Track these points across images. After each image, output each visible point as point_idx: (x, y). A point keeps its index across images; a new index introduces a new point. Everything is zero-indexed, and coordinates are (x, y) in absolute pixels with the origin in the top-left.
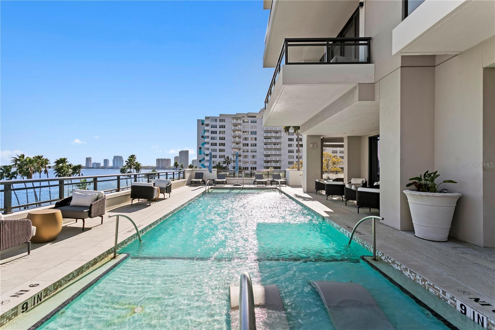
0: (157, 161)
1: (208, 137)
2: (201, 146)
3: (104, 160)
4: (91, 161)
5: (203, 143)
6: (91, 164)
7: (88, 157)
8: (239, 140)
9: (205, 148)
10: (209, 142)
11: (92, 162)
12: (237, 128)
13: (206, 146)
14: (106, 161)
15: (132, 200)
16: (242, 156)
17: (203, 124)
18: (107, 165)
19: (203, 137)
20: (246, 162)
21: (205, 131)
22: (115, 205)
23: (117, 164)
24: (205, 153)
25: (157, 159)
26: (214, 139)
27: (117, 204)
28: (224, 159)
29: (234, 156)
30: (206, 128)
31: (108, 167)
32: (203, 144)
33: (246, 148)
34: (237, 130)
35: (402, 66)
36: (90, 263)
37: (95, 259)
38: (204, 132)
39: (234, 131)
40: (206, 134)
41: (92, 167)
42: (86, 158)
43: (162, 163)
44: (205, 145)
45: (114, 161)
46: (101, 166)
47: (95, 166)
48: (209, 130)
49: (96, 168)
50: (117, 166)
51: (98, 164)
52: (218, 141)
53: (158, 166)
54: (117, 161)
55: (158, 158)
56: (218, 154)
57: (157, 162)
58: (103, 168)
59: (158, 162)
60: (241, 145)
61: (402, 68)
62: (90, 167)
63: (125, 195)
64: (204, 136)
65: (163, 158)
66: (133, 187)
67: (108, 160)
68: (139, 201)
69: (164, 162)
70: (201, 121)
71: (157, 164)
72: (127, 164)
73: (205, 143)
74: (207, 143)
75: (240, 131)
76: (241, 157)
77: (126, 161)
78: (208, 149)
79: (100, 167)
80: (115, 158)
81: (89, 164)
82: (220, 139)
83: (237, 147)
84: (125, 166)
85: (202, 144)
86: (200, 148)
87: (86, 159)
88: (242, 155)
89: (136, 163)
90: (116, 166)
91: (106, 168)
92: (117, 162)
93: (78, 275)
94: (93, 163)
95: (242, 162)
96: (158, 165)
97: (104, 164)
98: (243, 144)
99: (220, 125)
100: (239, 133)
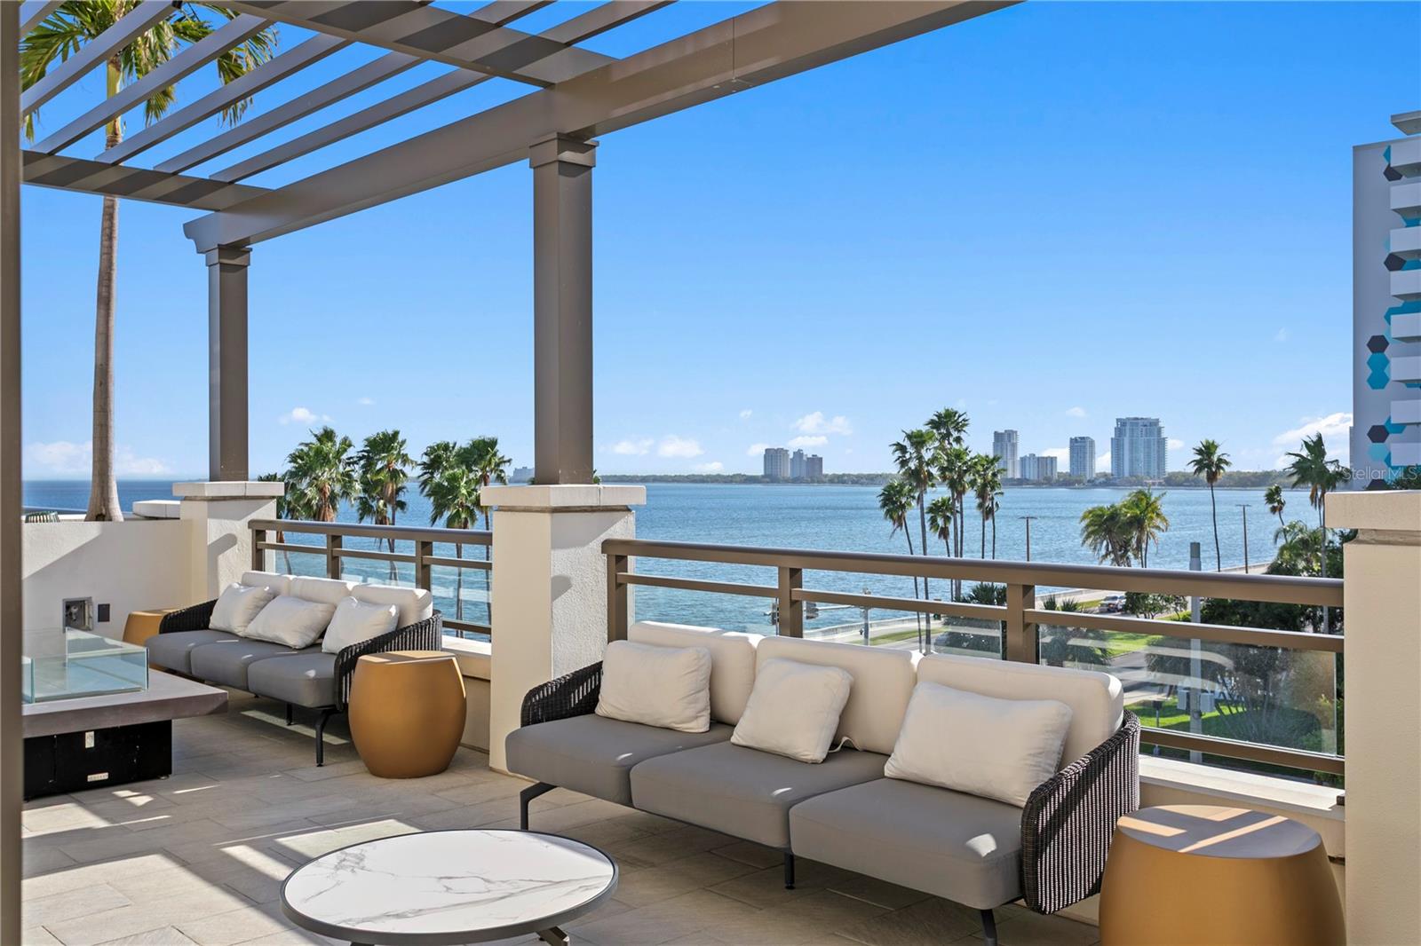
3: (1074, 442)
4: (1014, 446)
6: (1014, 463)
7: (1002, 429)
11: (1020, 454)
14: (1081, 448)
18: (1085, 469)
23: (1131, 462)
31: (1088, 478)
41: (1018, 476)
42: (996, 434)
45: (1117, 445)
46: (1060, 474)
47: (1032, 474)
49: (1038, 484)
50: (1131, 475)
51: (1047, 463)
54: (1132, 443)
58: (1067, 482)
62: (1010, 475)
67: (1092, 442)
79: (1056, 477)
80: (1123, 426)
81: (1005, 463)
87: (992, 438)
90: (1127, 475)
91: (1079, 482)
92: (1131, 451)
94: (1023, 459)
97: (1072, 464)
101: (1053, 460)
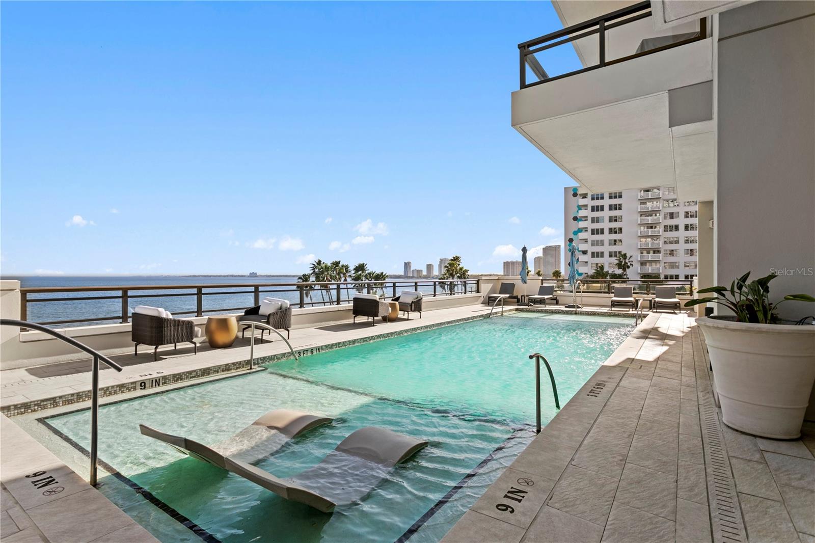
0: (504, 265)
1: (586, 219)
2: (572, 236)
3: (428, 265)
4: (410, 267)
5: (576, 230)
7: (406, 262)
8: (655, 220)
9: (580, 240)
10: (587, 228)
11: (412, 269)
12: (650, 195)
13: (582, 235)
14: (429, 267)
15: (355, 317)
16: (662, 252)
17: (575, 195)
18: (431, 273)
19: (575, 219)
20: (673, 265)
21: (580, 207)
22: (330, 321)
24: (579, 250)
25: (504, 263)
26: (598, 222)
27: (333, 321)
28: (616, 258)
29: (642, 253)
30: (582, 202)
31: (432, 276)
32: (576, 233)
33: (673, 234)
34: (650, 199)
35: (721, 37)
36: (219, 368)
37: (227, 365)
38: (578, 209)
39: (643, 202)
40: (582, 213)
41: (411, 275)
42: (405, 263)
43: (513, 268)
44: (579, 234)
45: (440, 266)
46: (424, 275)
47: (415, 275)
48: (587, 206)
49: (418, 278)
51: (420, 272)
52: (606, 225)
53: (506, 274)
55: (505, 261)
56: (606, 249)
57: (504, 268)
58: (426, 277)
59: (506, 267)
60: (660, 229)
61: (722, 42)
62: (409, 275)
63: (346, 310)
64: (579, 218)
65: (514, 261)
66: (356, 300)
67: (433, 266)
68: (369, 320)
69: (516, 267)
70: (572, 189)
71: (504, 271)
72: (448, 271)
73: (580, 230)
74: (584, 230)
75: (658, 200)
76: (661, 255)
77: (446, 267)
78: (586, 241)
80: (442, 261)
81: (408, 272)
82: (610, 222)
83: (650, 234)
84: (445, 274)
85: (574, 232)
86: (571, 240)
87: (404, 265)
88: (662, 250)
89: (461, 269)
91: (429, 277)
93: (203, 375)
94: (413, 271)
95: (662, 264)
96: (507, 272)
97: (427, 272)
98: (665, 226)
99: (610, 194)
100: (655, 205)
101: (421, 271)
